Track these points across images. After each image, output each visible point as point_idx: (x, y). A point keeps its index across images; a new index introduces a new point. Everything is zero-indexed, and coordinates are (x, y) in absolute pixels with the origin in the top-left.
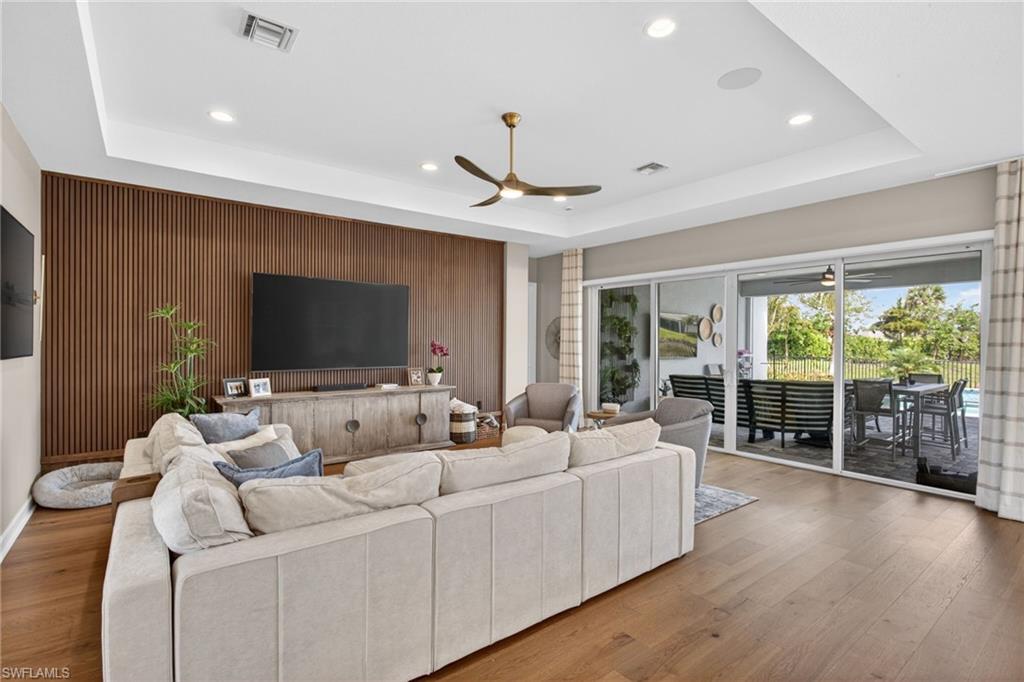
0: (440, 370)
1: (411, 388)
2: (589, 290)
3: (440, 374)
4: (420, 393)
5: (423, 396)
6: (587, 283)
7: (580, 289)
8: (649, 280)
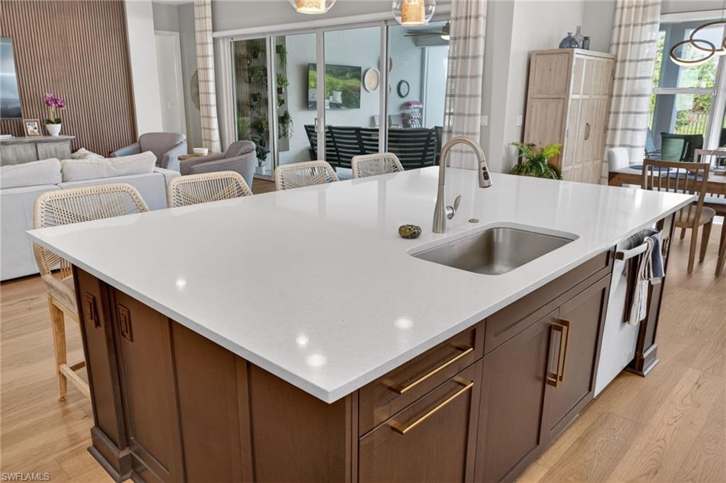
0: (58, 121)
1: (27, 139)
2: (221, 43)
3: (59, 125)
4: (36, 143)
5: (39, 146)
6: (217, 34)
7: (210, 40)
8: (265, 33)
